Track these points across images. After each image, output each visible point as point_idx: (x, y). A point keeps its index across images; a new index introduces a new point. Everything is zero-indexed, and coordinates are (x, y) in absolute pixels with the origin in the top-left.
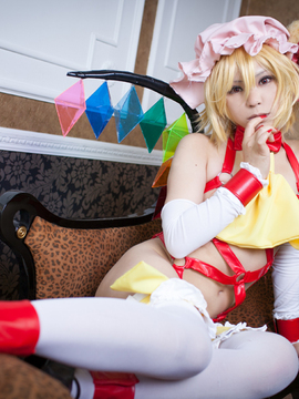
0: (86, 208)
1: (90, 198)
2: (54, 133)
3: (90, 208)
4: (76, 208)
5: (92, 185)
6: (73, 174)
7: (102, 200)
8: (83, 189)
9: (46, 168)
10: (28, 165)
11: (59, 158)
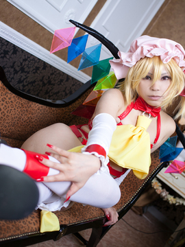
0: (25, 84)
1: (30, 80)
2: (26, 36)
3: (27, 85)
4: (20, 82)
5: (34, 73)
6: (27, 62)
7: (36, 83)
8: (28, 73)
9: (13, 53)
10: (4, 47)
11: (23, 51)
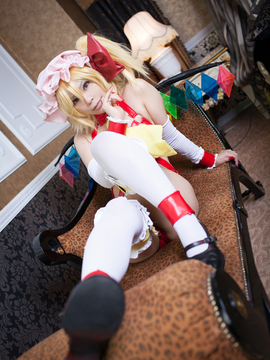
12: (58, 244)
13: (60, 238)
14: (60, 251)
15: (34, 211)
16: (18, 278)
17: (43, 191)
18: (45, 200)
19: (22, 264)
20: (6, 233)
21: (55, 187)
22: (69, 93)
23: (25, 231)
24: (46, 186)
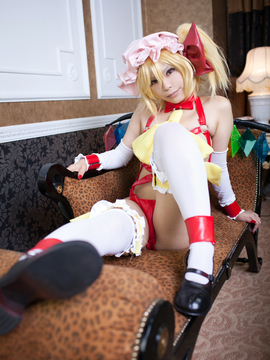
12: (62, 183)
13: (67, 179)
14: (59, 189)
15: (64, 143)
16: (12, 185)
17: (84, 133)
18: (80, 141)
19: (24, 177)
20: (29, 143)
21: (95, 136)
22: (151, 73)
23: (46, 153)
24: (89, 130)
